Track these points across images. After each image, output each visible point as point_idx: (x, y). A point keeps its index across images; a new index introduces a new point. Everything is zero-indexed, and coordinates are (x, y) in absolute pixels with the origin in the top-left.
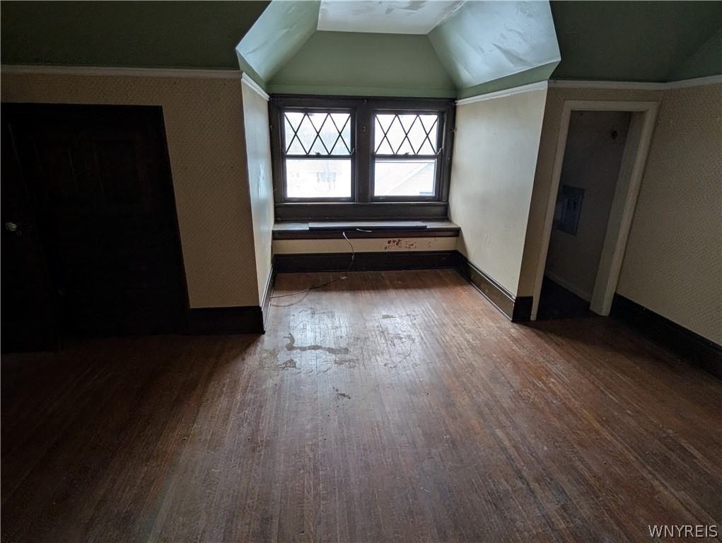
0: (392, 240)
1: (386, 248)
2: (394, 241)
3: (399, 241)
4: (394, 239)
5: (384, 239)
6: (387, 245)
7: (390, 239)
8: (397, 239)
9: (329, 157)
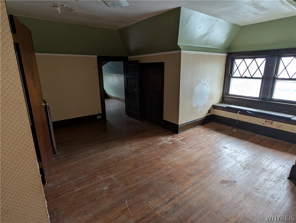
0: (268, 120)
1: (264, 124)
2: (269, 122)
3: (272, 122)
4: (269, 121)
5: (263, 119)
6: (265, 123)
7: (266, 120)
8: (271, 121)
9: (252, 78)
